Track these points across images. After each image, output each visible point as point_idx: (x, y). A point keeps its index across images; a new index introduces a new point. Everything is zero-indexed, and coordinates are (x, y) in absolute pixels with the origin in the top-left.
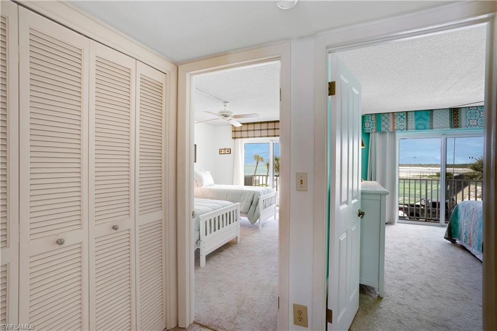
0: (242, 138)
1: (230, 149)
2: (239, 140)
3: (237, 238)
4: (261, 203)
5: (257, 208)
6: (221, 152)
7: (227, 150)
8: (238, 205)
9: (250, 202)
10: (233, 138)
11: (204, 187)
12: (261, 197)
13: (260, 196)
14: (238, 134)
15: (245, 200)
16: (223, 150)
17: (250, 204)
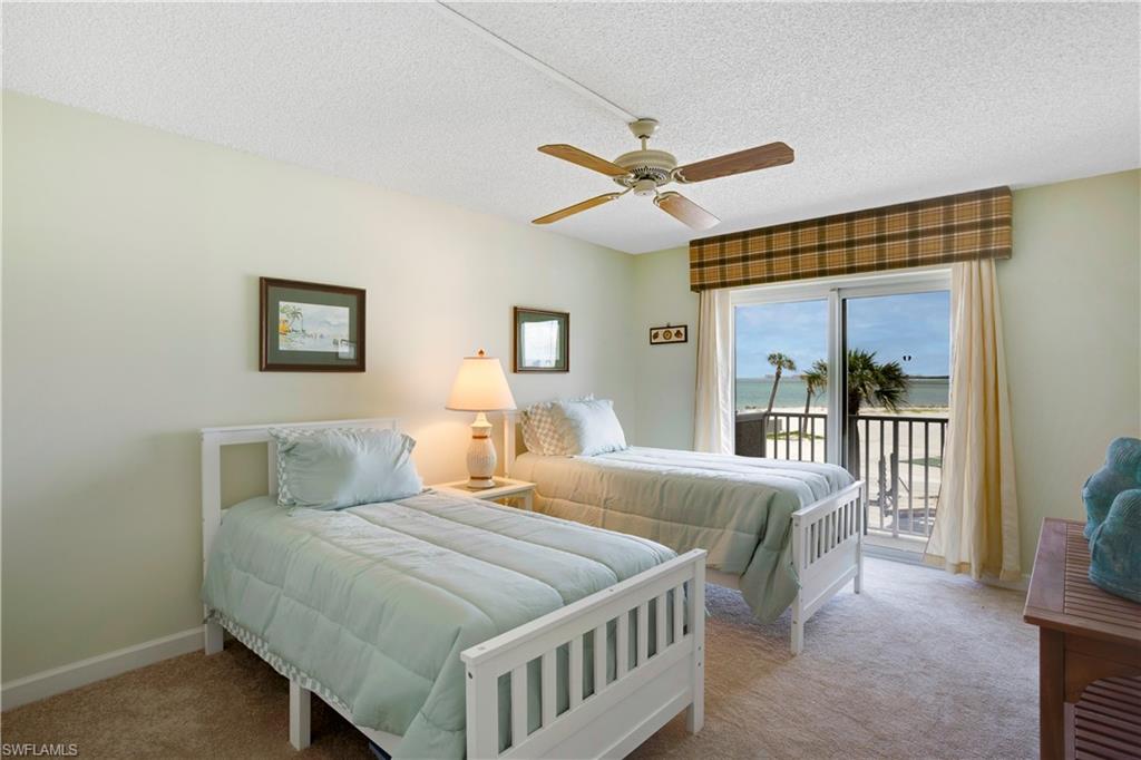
0: (724, 285)
1: (686, 327)
2: (717, 292)
3: (689, 709)
4: (800, 538)
5: (785, 560)
6: (656, 336)
7: (674, 331)
8: (693, 563)
9: (755, 528)
10: (694, 288)
11: (586, 457)
12: (801, 513)
13: (796, 508)
14: (712, 274)
15: (734, 522)
16: (661, 332)
17: (752, 537)
